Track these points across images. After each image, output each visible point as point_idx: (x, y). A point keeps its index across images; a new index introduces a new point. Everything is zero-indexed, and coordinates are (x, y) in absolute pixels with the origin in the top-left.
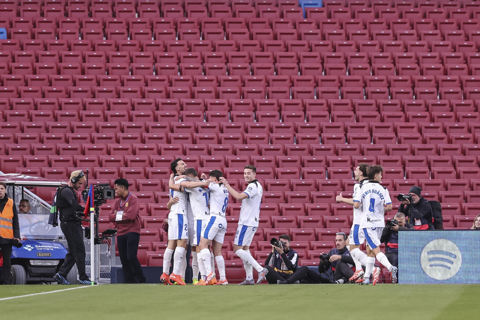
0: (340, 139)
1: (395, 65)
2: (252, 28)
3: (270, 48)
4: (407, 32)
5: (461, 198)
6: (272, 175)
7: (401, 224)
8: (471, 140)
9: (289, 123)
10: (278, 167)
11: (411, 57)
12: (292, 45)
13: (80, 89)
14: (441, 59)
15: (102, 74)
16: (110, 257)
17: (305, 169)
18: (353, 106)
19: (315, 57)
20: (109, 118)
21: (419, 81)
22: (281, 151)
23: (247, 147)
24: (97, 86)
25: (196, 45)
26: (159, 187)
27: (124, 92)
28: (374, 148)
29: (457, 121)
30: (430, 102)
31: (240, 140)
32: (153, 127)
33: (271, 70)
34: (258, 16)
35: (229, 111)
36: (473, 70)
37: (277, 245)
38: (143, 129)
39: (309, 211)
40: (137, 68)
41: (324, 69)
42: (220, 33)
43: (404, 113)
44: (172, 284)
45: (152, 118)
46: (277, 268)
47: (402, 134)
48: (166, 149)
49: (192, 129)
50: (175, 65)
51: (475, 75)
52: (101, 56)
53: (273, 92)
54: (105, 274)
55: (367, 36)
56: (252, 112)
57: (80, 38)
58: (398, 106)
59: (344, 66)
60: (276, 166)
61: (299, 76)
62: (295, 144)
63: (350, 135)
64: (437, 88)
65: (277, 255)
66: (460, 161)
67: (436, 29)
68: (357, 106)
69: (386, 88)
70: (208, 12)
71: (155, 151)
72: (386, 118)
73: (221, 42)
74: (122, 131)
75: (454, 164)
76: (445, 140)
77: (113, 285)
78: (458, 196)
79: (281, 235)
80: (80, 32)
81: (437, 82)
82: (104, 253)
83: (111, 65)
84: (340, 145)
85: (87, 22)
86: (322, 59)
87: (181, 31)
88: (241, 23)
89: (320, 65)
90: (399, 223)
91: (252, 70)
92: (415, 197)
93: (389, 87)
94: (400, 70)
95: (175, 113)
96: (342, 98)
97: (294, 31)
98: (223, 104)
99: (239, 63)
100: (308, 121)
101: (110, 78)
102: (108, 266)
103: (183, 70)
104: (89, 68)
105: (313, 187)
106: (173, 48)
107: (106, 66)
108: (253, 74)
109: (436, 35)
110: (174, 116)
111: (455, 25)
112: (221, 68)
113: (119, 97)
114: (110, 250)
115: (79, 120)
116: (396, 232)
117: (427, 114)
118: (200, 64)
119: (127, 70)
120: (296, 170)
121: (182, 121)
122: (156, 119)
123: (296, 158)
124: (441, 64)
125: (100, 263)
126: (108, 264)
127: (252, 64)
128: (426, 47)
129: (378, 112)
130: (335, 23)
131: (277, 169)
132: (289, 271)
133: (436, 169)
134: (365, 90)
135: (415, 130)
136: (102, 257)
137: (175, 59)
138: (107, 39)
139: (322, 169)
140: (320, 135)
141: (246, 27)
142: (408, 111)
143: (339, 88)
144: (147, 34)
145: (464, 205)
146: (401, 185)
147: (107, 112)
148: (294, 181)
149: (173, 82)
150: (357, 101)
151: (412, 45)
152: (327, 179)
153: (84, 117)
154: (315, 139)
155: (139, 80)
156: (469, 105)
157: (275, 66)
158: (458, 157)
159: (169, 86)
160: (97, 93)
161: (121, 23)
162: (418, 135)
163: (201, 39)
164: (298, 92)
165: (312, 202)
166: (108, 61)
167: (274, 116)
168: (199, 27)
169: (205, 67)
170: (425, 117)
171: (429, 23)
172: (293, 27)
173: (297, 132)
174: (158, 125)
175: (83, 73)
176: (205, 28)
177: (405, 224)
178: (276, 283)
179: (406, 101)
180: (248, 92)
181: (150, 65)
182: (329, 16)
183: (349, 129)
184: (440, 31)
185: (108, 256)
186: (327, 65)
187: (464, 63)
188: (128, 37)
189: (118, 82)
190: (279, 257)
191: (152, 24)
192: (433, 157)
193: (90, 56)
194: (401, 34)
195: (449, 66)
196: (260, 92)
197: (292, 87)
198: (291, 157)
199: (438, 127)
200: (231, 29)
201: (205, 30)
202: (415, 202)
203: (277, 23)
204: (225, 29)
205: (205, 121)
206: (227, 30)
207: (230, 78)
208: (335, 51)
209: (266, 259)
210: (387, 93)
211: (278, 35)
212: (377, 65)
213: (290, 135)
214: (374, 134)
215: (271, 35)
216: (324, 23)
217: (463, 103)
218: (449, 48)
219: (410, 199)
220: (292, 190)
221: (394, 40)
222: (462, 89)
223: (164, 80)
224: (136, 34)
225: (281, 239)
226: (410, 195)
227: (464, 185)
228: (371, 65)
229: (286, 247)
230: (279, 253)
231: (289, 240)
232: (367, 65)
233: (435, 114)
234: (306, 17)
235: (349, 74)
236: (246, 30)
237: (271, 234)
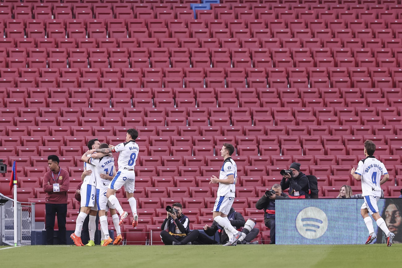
0: (226, 121)
1: (272, 59)
2: (151, 27)
3: (166, 44)
4: (282, 31)
5: (329, 172)
6: (168, 152)
7: (278, 194)
8: (337, 122)
9: (183, 108)
10: (173, 145)
11: (286, 52)
12: (185, 42)
13: (5, 80)
14: (312, 53)
15: (23, 67)
16: (31, 222)
17: (196, 148)
18: (237, 94)
19: (205, 52)
20: (29, 104)
21: (293, 72)
22: (175, 132)
23: (146, 129)
24: (19, 77)
25: (103, 42)
26: (72, 162)
27: (42, 82)
28: (255, 129)
29: (325, 106)
30: (302, 90)
31: (141, 123)
32: (67, 112)
33: (167, 63)
34: (156, 17)
35: (132, 98)
36: (339, 63)
37: (171, 212)
38: (58, 113)
39: (200, 183)
40: (53, 62)
41: (212, 62)
42: (123, 32)
43: (280, 99)
44: (83, 245)
45: (65, 104)
46: (172, 232)
47: (279, 117)
48: (77, 131)
49: (100, 113)
50: (85, 59)
51: (340, 67)
52: (22, 52)
53: (169, 82)
54: (26, 237)
55: (248, 34)
56: (151, 98)
57: (4, 37)
58: (275, 94)
59: (229, 59)
60: (171, 145)
61: (190, 68)
62: (187, 126)
63: (234, 118)
64: (308, 78)
65: (171, 221)
66: (327, 140)
67: (307, 28)
68: (240, 94)
69: (265, 78)
70: (113, 14)
71: (69, 132)
72: (264, 104)
73: (125, 40)
74: (41, 115)
75: (322, 143)
76: (315, 123)
77: (33, 246)
78: (326, 170)
79: (175, 204)
80: (4, 31)
81: (308, 73)
82: (25, 219)
83: (30, 59)
84: (226, 127)
85: (10, 23)
86: (210, 54)
87: (90, 30)
88: (141, 23)
89: (208, 59)
90: (276, 193)
91: (151, 63)
92: (295, 172)
93: (267, 77)
94: (277, 63)
95: (85, 100)
96: (227, 87)
97: (186, 30)
98: (126, 92)
99: (140, 57)
100: (198, 106)
101: (30, 70)
102: (29, 230)
103: (92, 63)
104: (12, 62)
105: (202, 162)
106: (83, 44)
107: (26, 60)
108: (151, 67)
109: (307, 33)
110: (84, 102)
111: (323, 25)
112: (125, 62)
113: (38, 86)
114: (30, 217)
115: (4, 106)
116: (273, 200)
117: (299, 100)
118: (107, 58)
119: (45, 63)
120: (188, 148)
121: (91, 107)
122: (69, 105)
123: (189, 137)
124: (312, 58)
125: (22, 227)
126: (29, 229)
127: (150, 58)
128: (298, 43)
129: (257, 99)
130: (221, 23)
131: (172, 148)
132: (182, 234)
133: (307, 146)
134: (247, 80)
135: (290, 113)
136: (24, 223)
137: (85, 54)
138: (27, 37)
139: (210, 147)
140: (209, 119)
141: (146, 26)
142: (283, 98)
143: (225, 78)
144: (62, 33)
145: (331, 177)
146: (277, 160)
147: (27, 99)
148: (187, 157)
149: (84, 73)
150: (240, 89)
151: (287, 42)
152: (214, 155)
153: (8, 104)
154: (204, 121)
155: (55, 72)
156: (335, 92)
157: (170, 60)
158: (326, 137)
159: (80, 77)
160: (19, 83)
161: (39, 23)
162: (292, 118)
163: (107, 37)
164: (190, 82)
165: (202, 175)
166: (28, 56)
167: (170, 103)
168: (105, 27)
169: (111, 60)
170: (298, 103)
171: (301, 23)
172: (185, 26)
173: (189, 116)
174: (71, 110)
175: (7, 66)
176: (110, 27)
177: (281, 194)
178: (172, 244)
179: (282, 90)
180: (148, 82)
181: (64, 59)
182: (216, 17)
183: (233, 113)
184: (311, 29)
185: (28, 221)
186: (215, 59)
187: (331, 57)
188: (45, 36)
189: (37, 74)
190: (173, 222)
191: (65, 25)
192: (305, 137)
193: (13, 52)
194: (277, 33)
195: (318, 59)
196: (157, 82)
197: (185, 78)
198: (184, 137)
199: (309, 112)
200: (133, 28)
201: (111, 30)
202: (294, 176)
203: (172, 23)
204: (127, 29)
205: (111, 107)
206: (130, 29)
207: (132, 70)
208: (221, 47)
209: (162, 224)
210: (266, 83)
211: (173, 33)
212: (257, 58)
213: (183, 119)
214: (254, 117)
215: (167, 34)
216: (212, 23)
217: (330, 90)
218: (318, 44)
219: (291, 173)
220: (185, 165)
221: (271, 37)
222: (329, 79)
223: (75, 72)
224: (52, 33)
225: (175, 207)
226: (291, 170)
227: (331, 160)
228: (252, 59)
229: (179, 214)
230: (173, 219)
231: (181, 208)
232: (249, 59)
233: (306, 100)
234: (196, 18)
235: (234, 67)
236: (145, 29)
237: (167, 203)
